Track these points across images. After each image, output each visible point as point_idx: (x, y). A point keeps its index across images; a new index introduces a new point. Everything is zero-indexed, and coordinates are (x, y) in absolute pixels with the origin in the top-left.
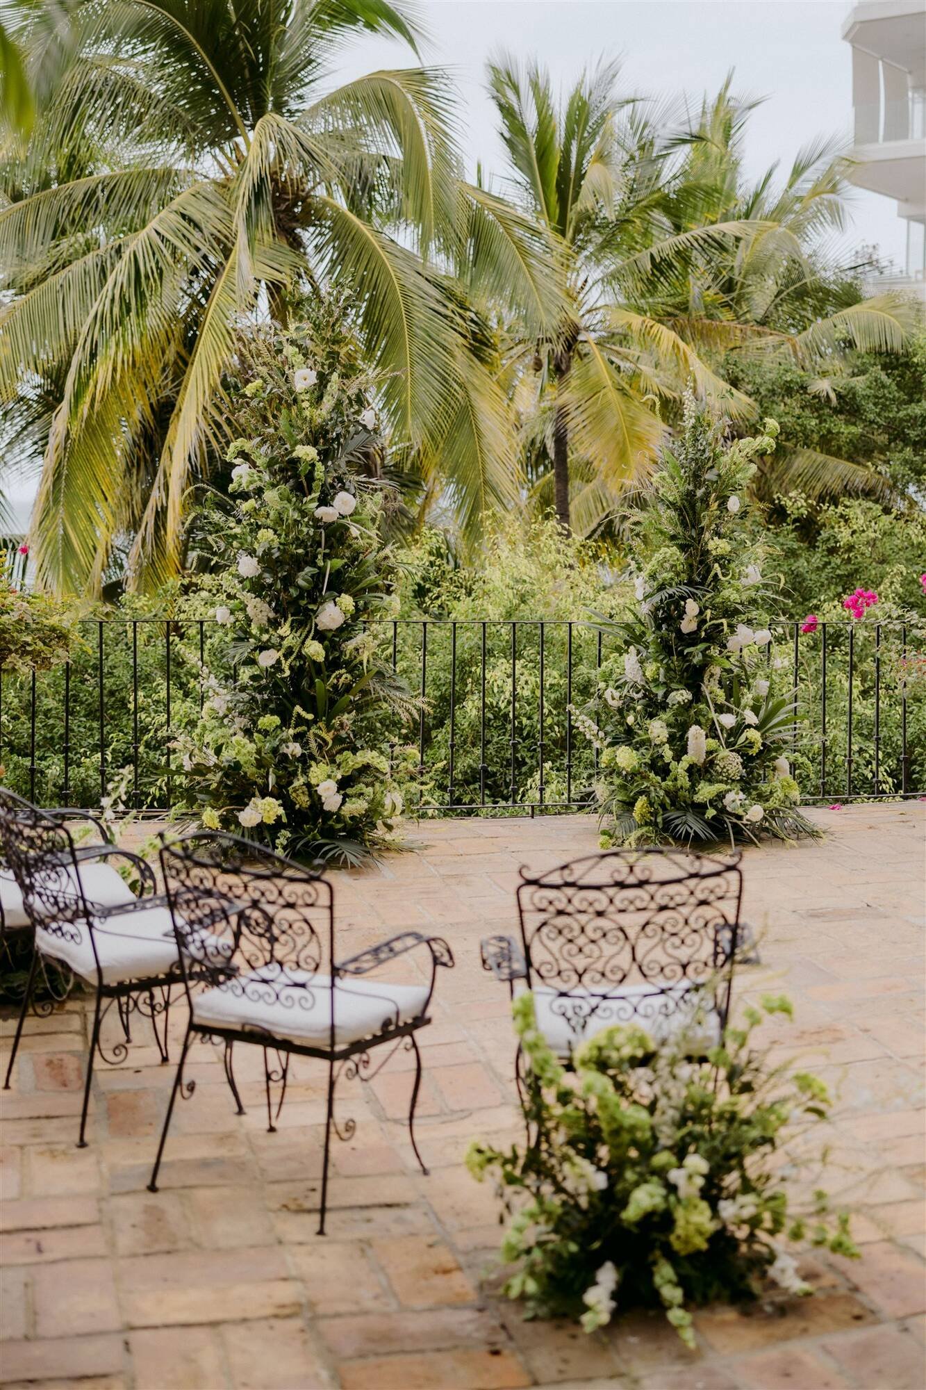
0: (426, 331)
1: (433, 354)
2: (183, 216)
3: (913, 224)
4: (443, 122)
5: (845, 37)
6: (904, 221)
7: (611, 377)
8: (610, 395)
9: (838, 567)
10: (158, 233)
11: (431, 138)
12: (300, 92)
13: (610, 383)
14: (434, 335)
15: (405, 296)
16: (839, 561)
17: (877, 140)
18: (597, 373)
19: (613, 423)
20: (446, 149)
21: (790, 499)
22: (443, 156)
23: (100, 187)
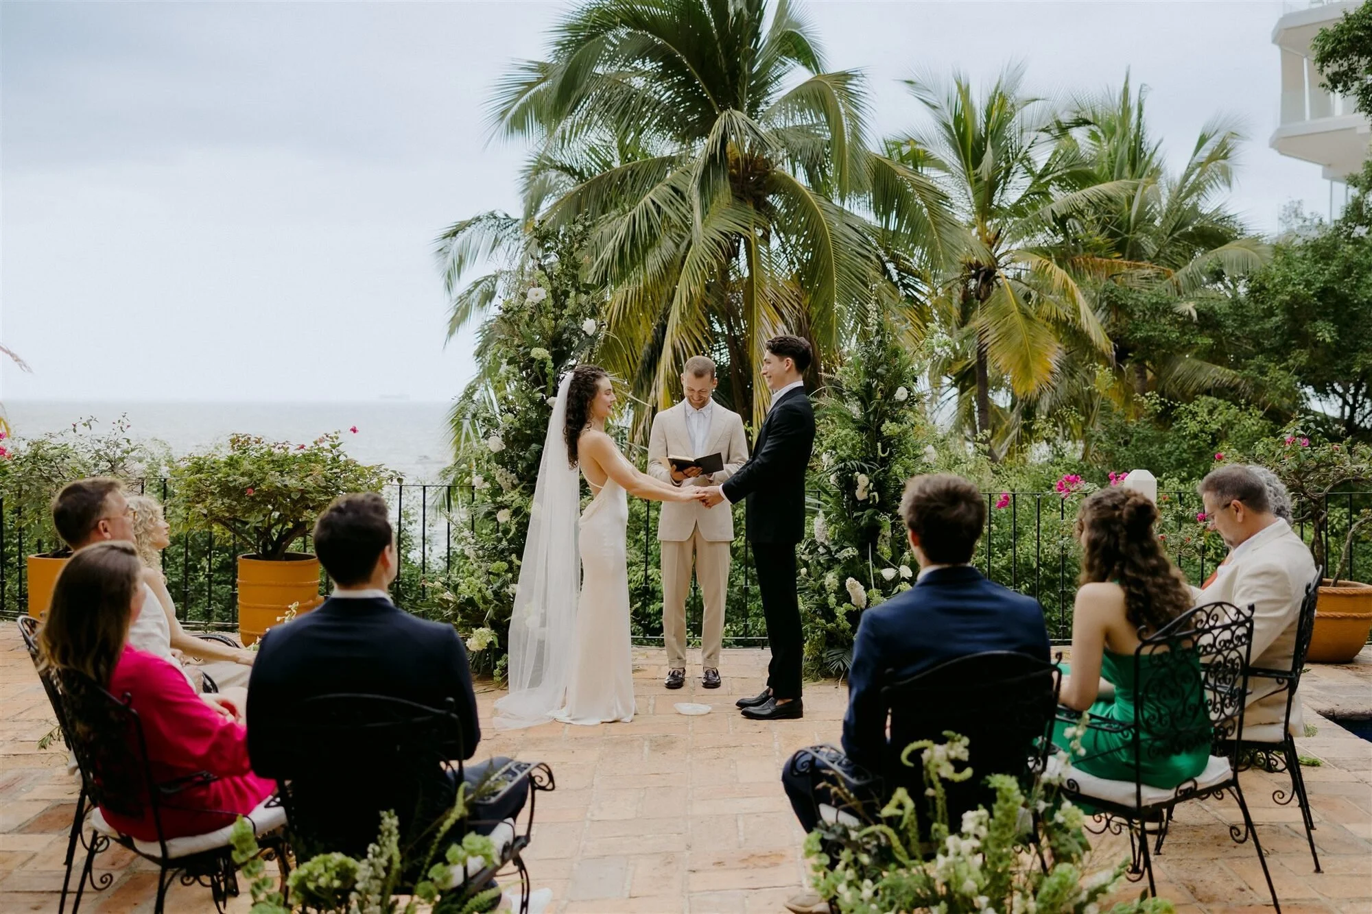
0: (848, 268)
1: (852, 285)
2: (674, 189)
3: (1336, 184)
4: (857, 108)
5: (1274, 41)
6: (1328, 182)
7: (1018, 305)
8: (1016, 318)
9: (1185, 451)
10: (654, 202)
11: (848, 122)
12: (766, 99)
13: (1016, 309)
14: (853, 270)
15: (834, 242)
16: (1186, 447)
17: (1303, 119)
18: (1006, 301)
19: (1018, 339)
20: (860, 131)
21: (1147, 397)
22: (856, 137)
23: (629, 173)
